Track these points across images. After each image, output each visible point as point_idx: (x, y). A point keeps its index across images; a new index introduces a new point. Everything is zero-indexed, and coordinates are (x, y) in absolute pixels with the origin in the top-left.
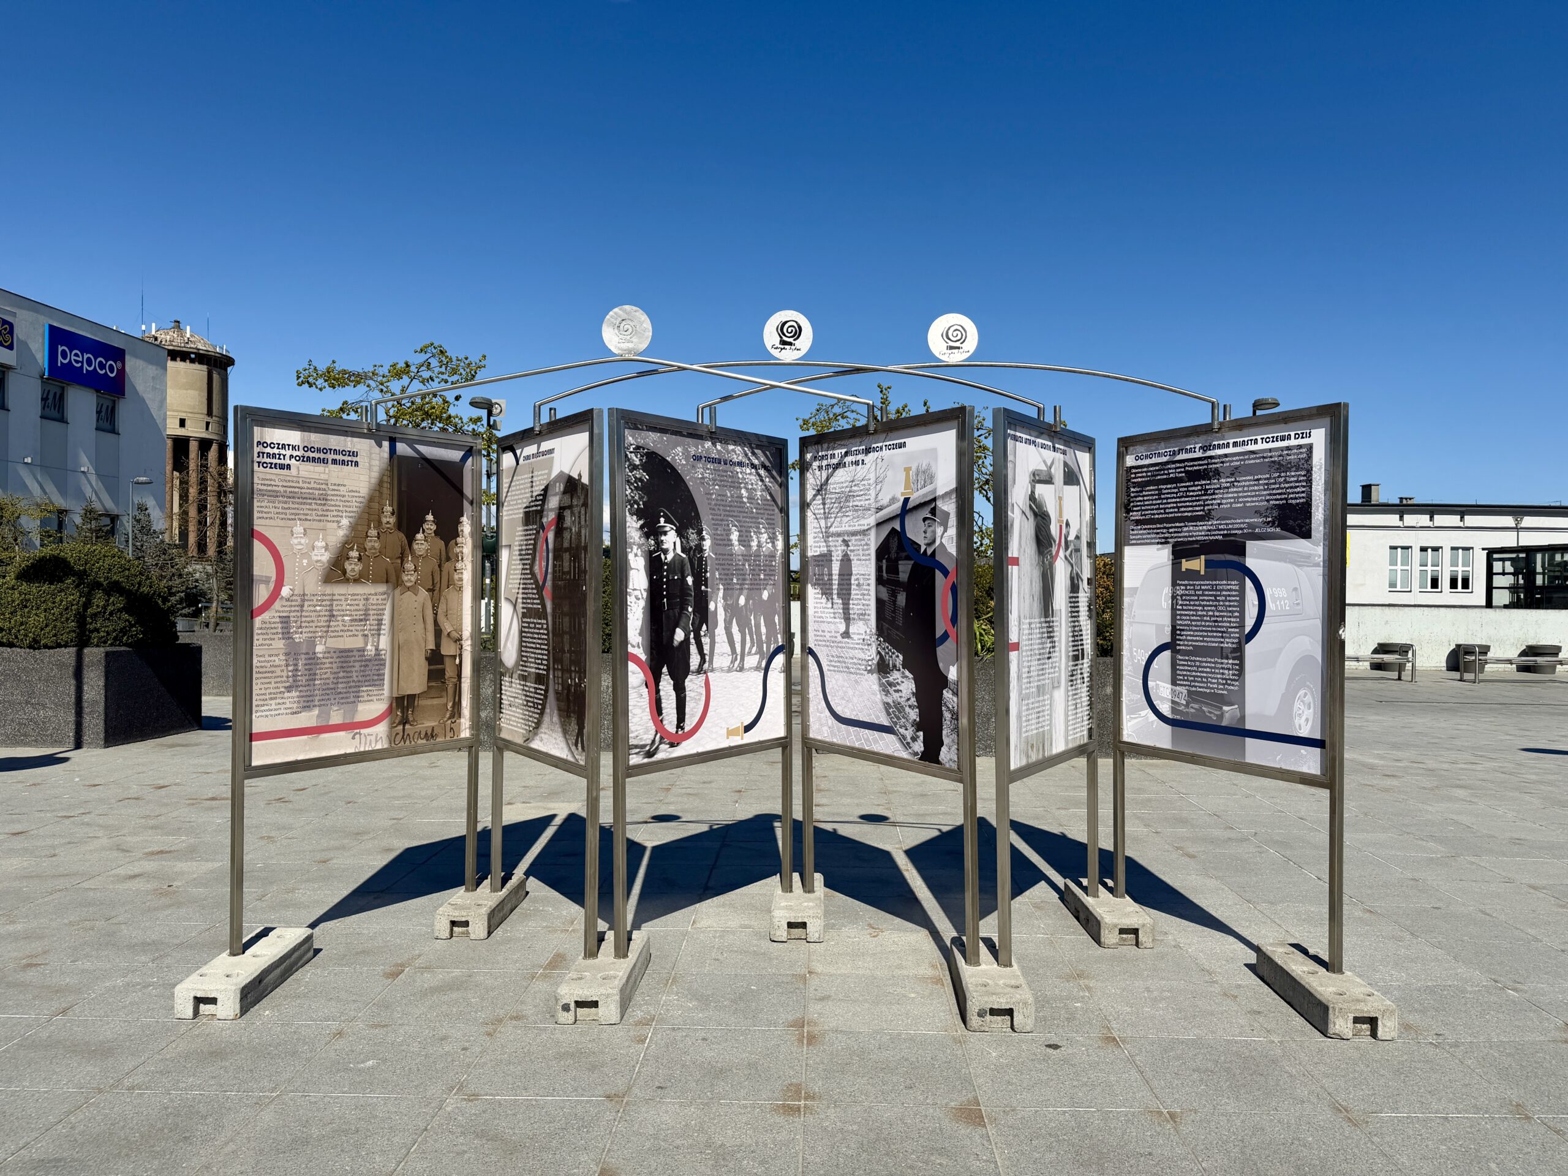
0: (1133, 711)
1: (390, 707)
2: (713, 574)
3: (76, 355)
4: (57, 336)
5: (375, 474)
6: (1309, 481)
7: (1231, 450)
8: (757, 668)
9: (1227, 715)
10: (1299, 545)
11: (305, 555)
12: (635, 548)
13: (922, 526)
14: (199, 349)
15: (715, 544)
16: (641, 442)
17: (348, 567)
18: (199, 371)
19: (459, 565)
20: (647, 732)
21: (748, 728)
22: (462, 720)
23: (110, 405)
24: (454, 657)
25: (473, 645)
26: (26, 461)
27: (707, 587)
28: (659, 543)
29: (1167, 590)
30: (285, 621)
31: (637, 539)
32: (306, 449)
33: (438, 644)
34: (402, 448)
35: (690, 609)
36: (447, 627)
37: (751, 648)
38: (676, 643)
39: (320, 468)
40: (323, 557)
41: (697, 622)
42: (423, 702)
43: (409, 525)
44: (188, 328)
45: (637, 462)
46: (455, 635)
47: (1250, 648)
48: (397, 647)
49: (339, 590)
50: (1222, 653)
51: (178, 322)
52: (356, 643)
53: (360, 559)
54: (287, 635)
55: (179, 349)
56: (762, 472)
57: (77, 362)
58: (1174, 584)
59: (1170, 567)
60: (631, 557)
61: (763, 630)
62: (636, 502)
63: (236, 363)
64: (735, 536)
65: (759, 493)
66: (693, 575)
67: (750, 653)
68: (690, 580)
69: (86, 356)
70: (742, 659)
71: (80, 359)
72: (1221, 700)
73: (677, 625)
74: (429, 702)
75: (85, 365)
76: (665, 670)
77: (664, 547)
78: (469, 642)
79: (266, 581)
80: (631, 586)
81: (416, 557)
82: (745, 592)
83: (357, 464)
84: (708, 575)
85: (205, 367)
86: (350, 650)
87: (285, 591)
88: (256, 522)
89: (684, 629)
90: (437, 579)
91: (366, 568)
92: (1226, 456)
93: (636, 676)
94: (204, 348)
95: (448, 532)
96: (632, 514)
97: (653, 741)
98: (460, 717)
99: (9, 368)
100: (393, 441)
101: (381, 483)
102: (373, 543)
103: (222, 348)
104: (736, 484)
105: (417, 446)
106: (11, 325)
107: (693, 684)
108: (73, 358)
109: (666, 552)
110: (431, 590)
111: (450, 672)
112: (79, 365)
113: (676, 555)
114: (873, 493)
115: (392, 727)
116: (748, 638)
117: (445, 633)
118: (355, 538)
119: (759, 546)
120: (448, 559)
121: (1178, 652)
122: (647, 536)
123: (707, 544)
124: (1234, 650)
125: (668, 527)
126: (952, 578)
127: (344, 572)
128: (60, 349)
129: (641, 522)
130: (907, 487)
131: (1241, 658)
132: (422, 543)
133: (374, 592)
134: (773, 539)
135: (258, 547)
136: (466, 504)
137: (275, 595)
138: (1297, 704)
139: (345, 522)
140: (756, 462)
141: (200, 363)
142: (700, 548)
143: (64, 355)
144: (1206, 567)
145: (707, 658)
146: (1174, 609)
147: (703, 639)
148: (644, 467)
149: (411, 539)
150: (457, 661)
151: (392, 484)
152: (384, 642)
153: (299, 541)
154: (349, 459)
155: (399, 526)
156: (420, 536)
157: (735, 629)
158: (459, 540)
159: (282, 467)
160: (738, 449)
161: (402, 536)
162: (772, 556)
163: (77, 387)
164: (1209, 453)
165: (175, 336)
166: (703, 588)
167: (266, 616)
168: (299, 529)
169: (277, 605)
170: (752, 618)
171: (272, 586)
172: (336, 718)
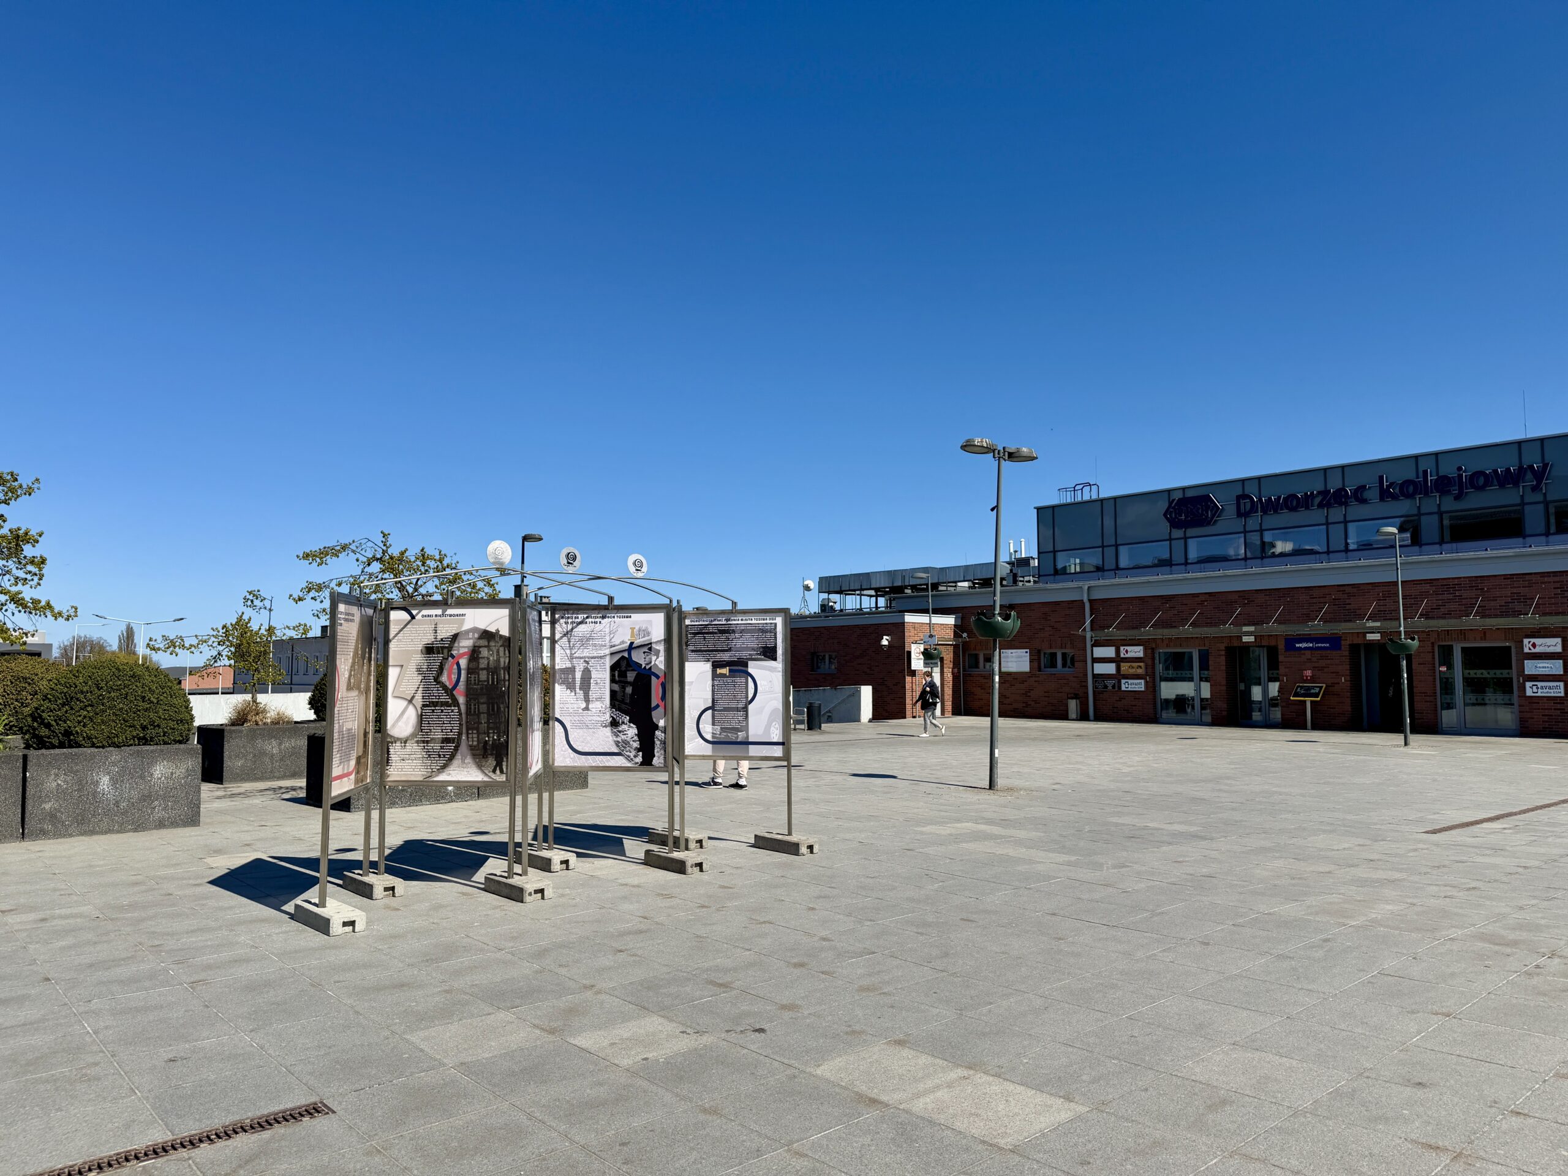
0: (692, 739)
6: (776, 638)
7: (740, 622)
9: (740, 737)
10: (772, 663)
11: (343, 674)
13: (643, 656)
17: (351, 680)
29: (710, 682)
40: (347, 676)
47: (750, 707)
49: (349, 694)
50: (738, 710)
53: (354, 676)
58: (713, 680)
59: (711, 672)
72: (738, 730)
90: (367, 687)
92: (738, 624)
110: (366, 693)
114: (608, 638)
118: (353, 663)
121: (716, 710)
124: (743, 708)
126: (662, 679)
127: (351, 684)
130: (632, 635)
131: (747, 711)
138: (772, 728)
139: (351, 655)
144: (729, 672)
146: (713, 691)
153: (343, 667)
164: (729, 623)
168: (343, 660)
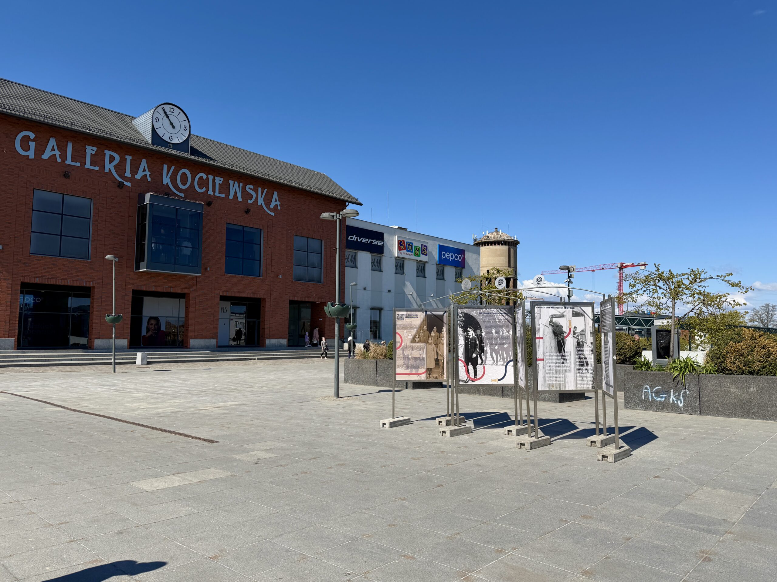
1: (426, 371)
2: (486, 341)
3: (448, 254)
4: (442, 249)
5: (422, 319)
8: (503, 365)
11: (406, 337)
12: (461, 335)
14: (505, 239)
15: (486, 334)
16: (462, 311)
17: (416, 339)
18: (505, 248)
19: (443, 339)
20: (465, 377)
21: (499, 380)
22: (444, 375)
23: (460, 271)
24: (442, 360)
25: (447, 358)
26: (432, 295)
27: (483, 344)
28: (468, 334)
30: (403, 351)
31: (461, 333)
32: (407, 315)
33: (438, 357)
34: (428, 313)
35: (478, 349)
36: (440, 353)
37: (500, 360)
38: (473, 357)
39: (410, 319)
40: (411, 337)
41: (480, 352)
42: (434, 370)
43: (430, 330)
44: (500, 231)
45: (461, 316)
46: (442, 355)
48: (427, 357)
49: (414, 344)
51: (497, 229)
52: (418, 356)
53: (419, 337)
54: (403, 353)
55: (497, 240)
56: (504, 315)
57: (448, 257)
60: (459, 337)
61: (505, 355)
62: (461, 325)
63: (520, 243)
64: (494, 331)
65: (503, 320)
66: (479, 341)
67: (500, 361)
68: (478, 342)
69: (451, 254)
70: (497, 362)
71: (449, 256)
73: (473, 353)
74: (435, 370)
75: (451, 258)
76: (470, 363)
77: (469, 335)
78: (446, 357)
79: (399, 342)
80: (459, 344)
81: (432, 337)
82: (498, 345)
83: (418, 317)
84: (484, 341)
85: (507, 246)
86: (417, 357)
87: (403, 344)
88: (397, 330)
89: (476, 354)
90: (437, 342)
91: (420, 339)
93: (461, 364)
94: (507, 238)
95: (440, 331)
96: (460, 328)
97: (467, 380)
98: (444, 374)
99: (426, 262)
100: (426, 311)
101: (423, 321)
102: (421, 334)
103: (515, 238)
104: (494, 318)
105: (432, 312)
106: (427, 247)
107: (479, 368)
108: (447, 255)
109: (470, 336)
110: (436, 344)
111: (441, 363)
112: (449, 258)
113: (473, 336)
115: (427, 375)
116: (499, 357)
117: (439, 354)
118: (418, 333)
119: (503, 333)
120: (440, 337)
122: (464, 332)
123: (484, 334)
125: (470, 330)
127: (415, 340)
128: (442, 253)
129: (462, 329)
132: (433, 334)
133: (422, 345)
134: (508, 332)
135: (397, 335)
136: (444, 324)
137: (401, 345)
139: (415, 330)
140: (502, 312)
141: (505, 245)
142: (481, 335)
143: (444, 255)
145: (484, 361)
147: (482, 357)
148: (463, 317)
149: (430, 333)
150: (443, 361)
151: (426, 321)
152: (424, 356)
153: (406, 334)
154: (416, 316)
155: (428, 330)
156: (432, 332)
157: (494, 355)
158: (443, 333)
159: (402, 319)
160: (495, 310)
161: (428, 332)
162: (508, 336)
163: (449, 266)
165: (496, 235)
166: (482, 344)
167: (399, 349)
168: (405, 332)
169: (401, 347)
170: (500, 352)
171: (400, 343)
172: (414, 372)
